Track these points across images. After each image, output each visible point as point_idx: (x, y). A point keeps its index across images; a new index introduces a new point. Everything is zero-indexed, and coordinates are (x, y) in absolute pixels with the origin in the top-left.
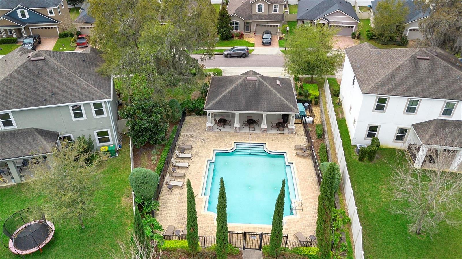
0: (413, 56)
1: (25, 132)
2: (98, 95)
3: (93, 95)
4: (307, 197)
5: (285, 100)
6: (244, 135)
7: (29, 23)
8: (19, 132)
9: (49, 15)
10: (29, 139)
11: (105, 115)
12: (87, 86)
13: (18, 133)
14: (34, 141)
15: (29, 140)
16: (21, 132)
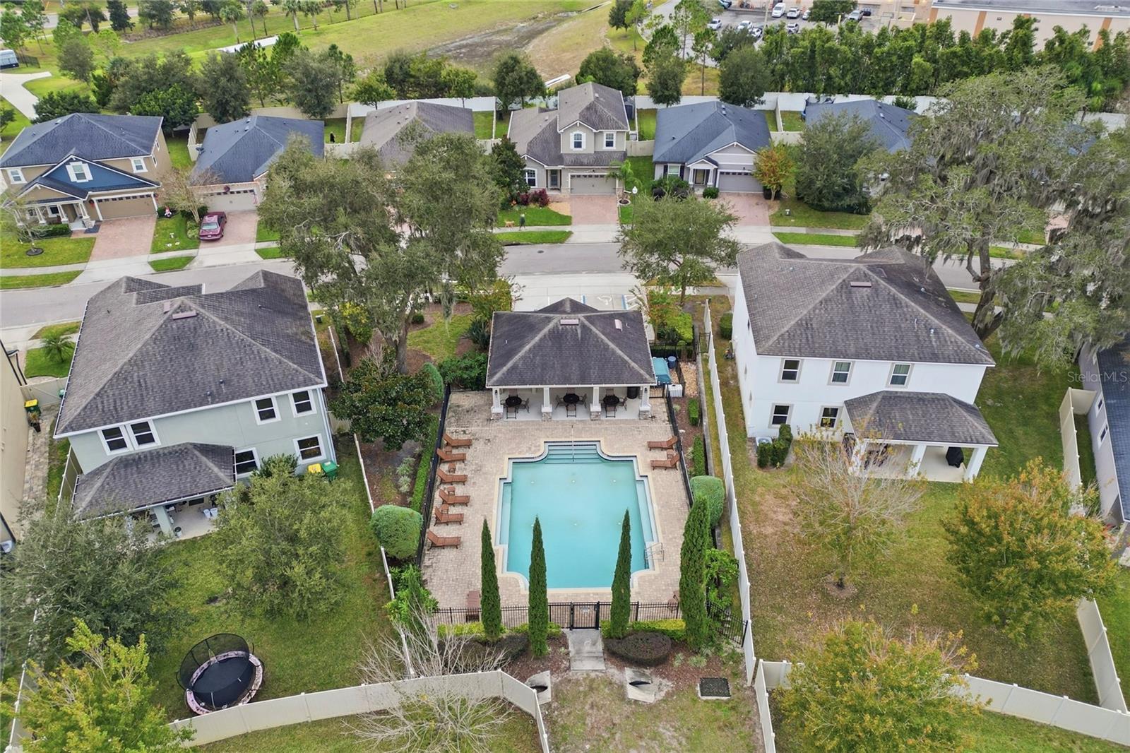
0: (844, 281)
1: (177, 452)
2: (301, 378)
3: (292, 379)
4: (670, 536)
5: (630, 361)
6: (560, 426)
7: (93, 189)
8: (166, 451)
9: (135, 171)
10: (186, 463)
11: (314, 410)
12: (280, 363)
13: (165, 454)
14: (195, 468)
15: (187, 467)
16: (170, 453)
